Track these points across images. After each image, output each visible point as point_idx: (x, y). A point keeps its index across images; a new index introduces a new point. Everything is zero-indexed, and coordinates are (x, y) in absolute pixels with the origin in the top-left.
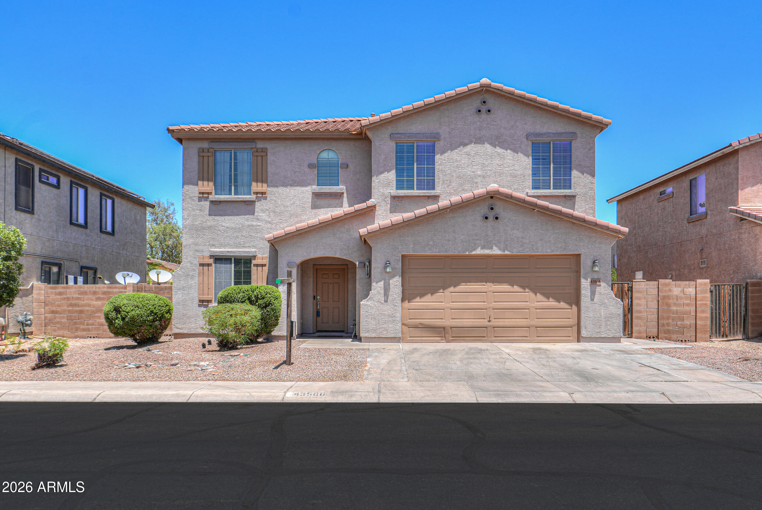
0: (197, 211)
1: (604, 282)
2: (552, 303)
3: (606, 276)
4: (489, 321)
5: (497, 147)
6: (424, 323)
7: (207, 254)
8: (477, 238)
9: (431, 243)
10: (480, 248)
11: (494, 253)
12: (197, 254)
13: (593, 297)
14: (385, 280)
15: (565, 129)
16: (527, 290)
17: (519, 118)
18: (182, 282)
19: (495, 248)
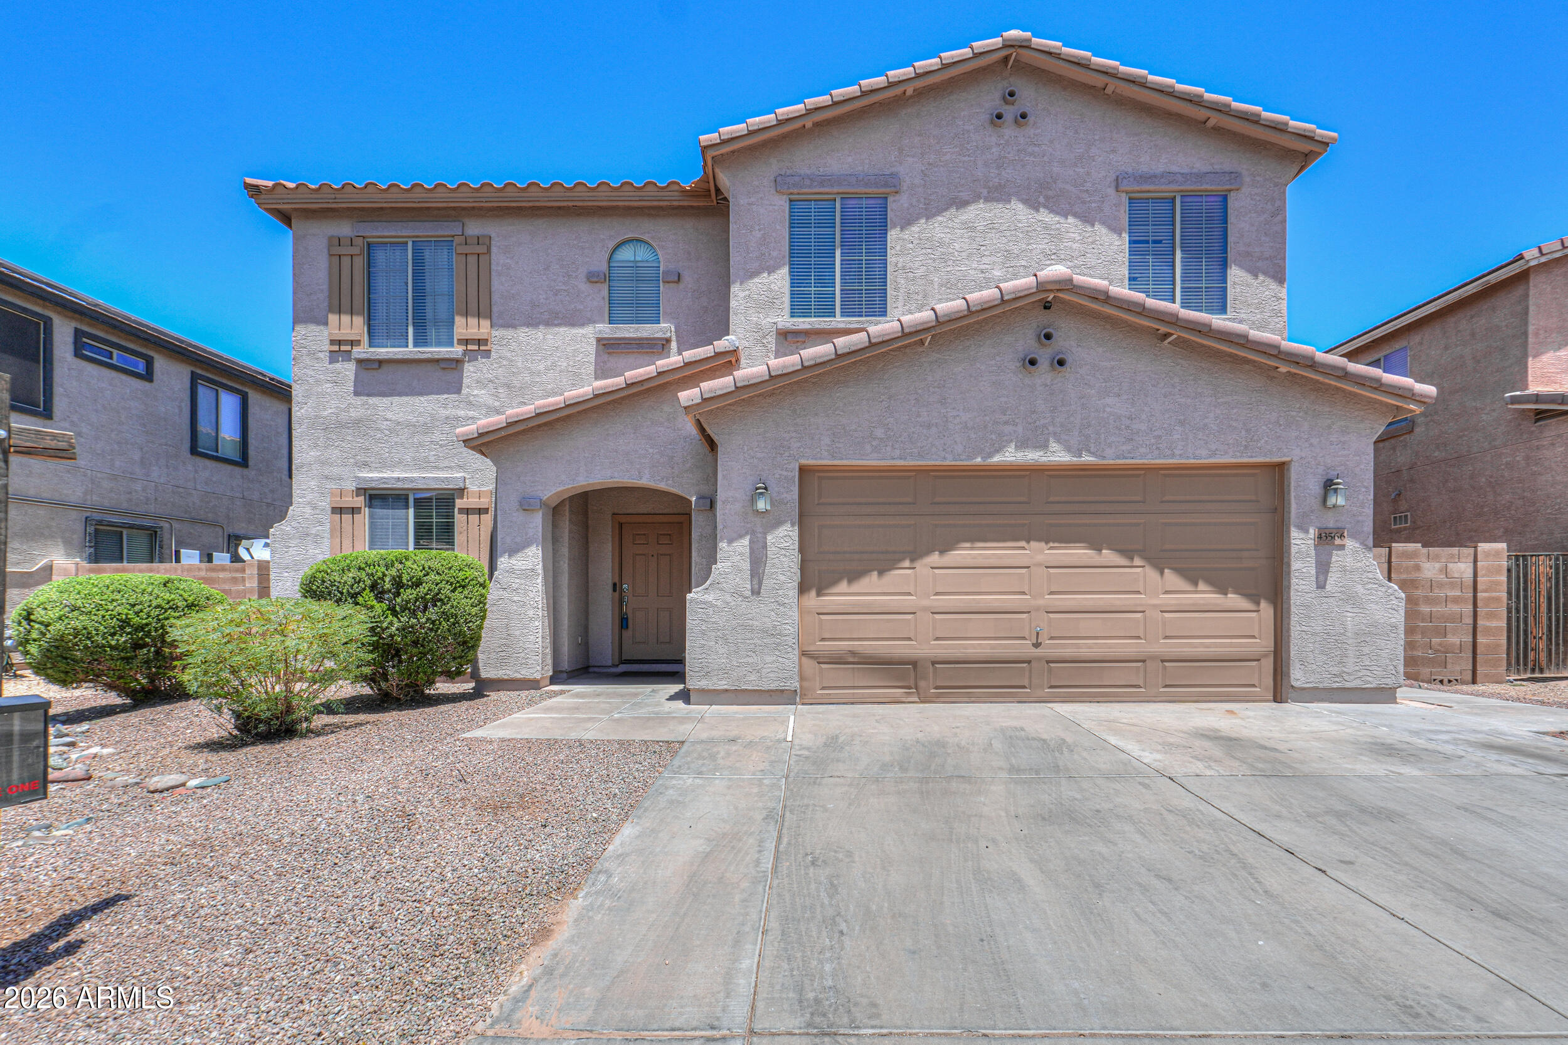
0: (328, 385)
1: (1353, 536)
2: (1205, 595)
3: (1358, 521)
4: (1037, 645)
5: (1042, 210)
6: (860, 650)
7: (351, 486)
8: (1005, 418)
9: (879, 433)
10: (1013, 445)
11: (1051, 459)
12: (327, 486)
13: (1322, 578)
14: (753, 533)
15: (1212, 164)
16: (1138, 561)
17: (1097, 137)
18: (292, 551)
19: (1054, 446)
